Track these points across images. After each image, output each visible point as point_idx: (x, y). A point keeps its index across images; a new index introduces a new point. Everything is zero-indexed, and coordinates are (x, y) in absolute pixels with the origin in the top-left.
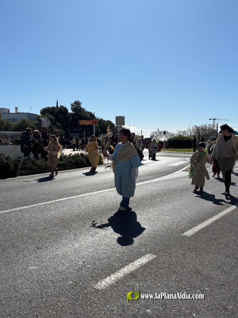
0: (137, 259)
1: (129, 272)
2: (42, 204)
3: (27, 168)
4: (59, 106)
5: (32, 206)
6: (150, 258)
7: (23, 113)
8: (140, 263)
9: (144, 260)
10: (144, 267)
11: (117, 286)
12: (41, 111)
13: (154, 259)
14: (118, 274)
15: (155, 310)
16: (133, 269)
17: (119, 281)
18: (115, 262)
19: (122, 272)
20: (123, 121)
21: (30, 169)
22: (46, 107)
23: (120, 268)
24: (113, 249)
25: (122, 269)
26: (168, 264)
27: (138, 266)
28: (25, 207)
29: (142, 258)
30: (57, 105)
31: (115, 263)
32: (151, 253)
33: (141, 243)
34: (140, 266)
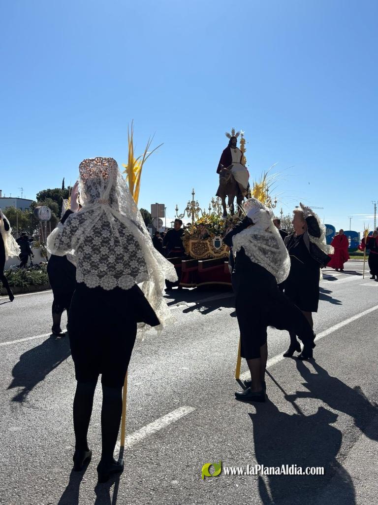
0: (167, 413)
1: (153, 432)
2: (34, 337)
3: (13, 284)
4: (66, 187)
5: (18, 341)
6: (186, 412)
7: (10, 198)
8: (171, 419)
9: (176, 415)
10: (175, 424)
11: (135, 451)
12: (37, 195)
13: (191, 413)
14: (138, 434)
15: (185, 480)
16: (160, 426)
17: (138, 444)
18: (135, 418)
19: (144, 432)
20: (161, 211)
21: (17, 286)
22: (46, 189)
23: (142, 427)
24: (133, 400)
25: (144, 427)
26: (210, 419)
27: (167, 423)
28: (8, 343)
29: (174, 412)
30: (63, 186)
31: (134, 420)
32: (188, 405)
33: (175, 392)
34: (170, 423)
